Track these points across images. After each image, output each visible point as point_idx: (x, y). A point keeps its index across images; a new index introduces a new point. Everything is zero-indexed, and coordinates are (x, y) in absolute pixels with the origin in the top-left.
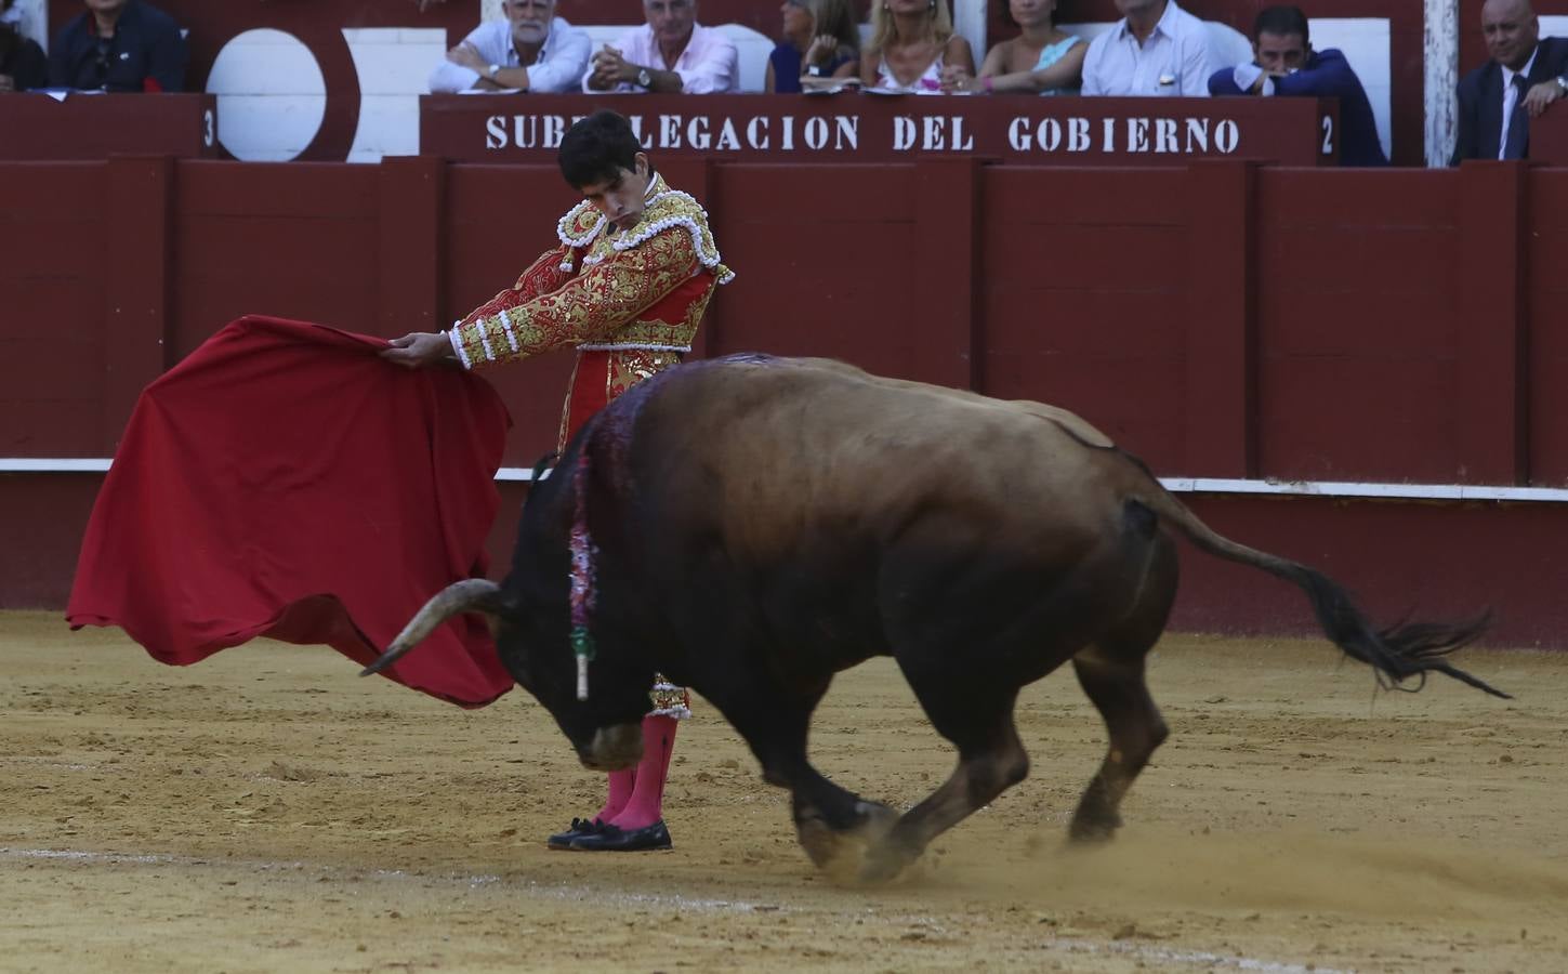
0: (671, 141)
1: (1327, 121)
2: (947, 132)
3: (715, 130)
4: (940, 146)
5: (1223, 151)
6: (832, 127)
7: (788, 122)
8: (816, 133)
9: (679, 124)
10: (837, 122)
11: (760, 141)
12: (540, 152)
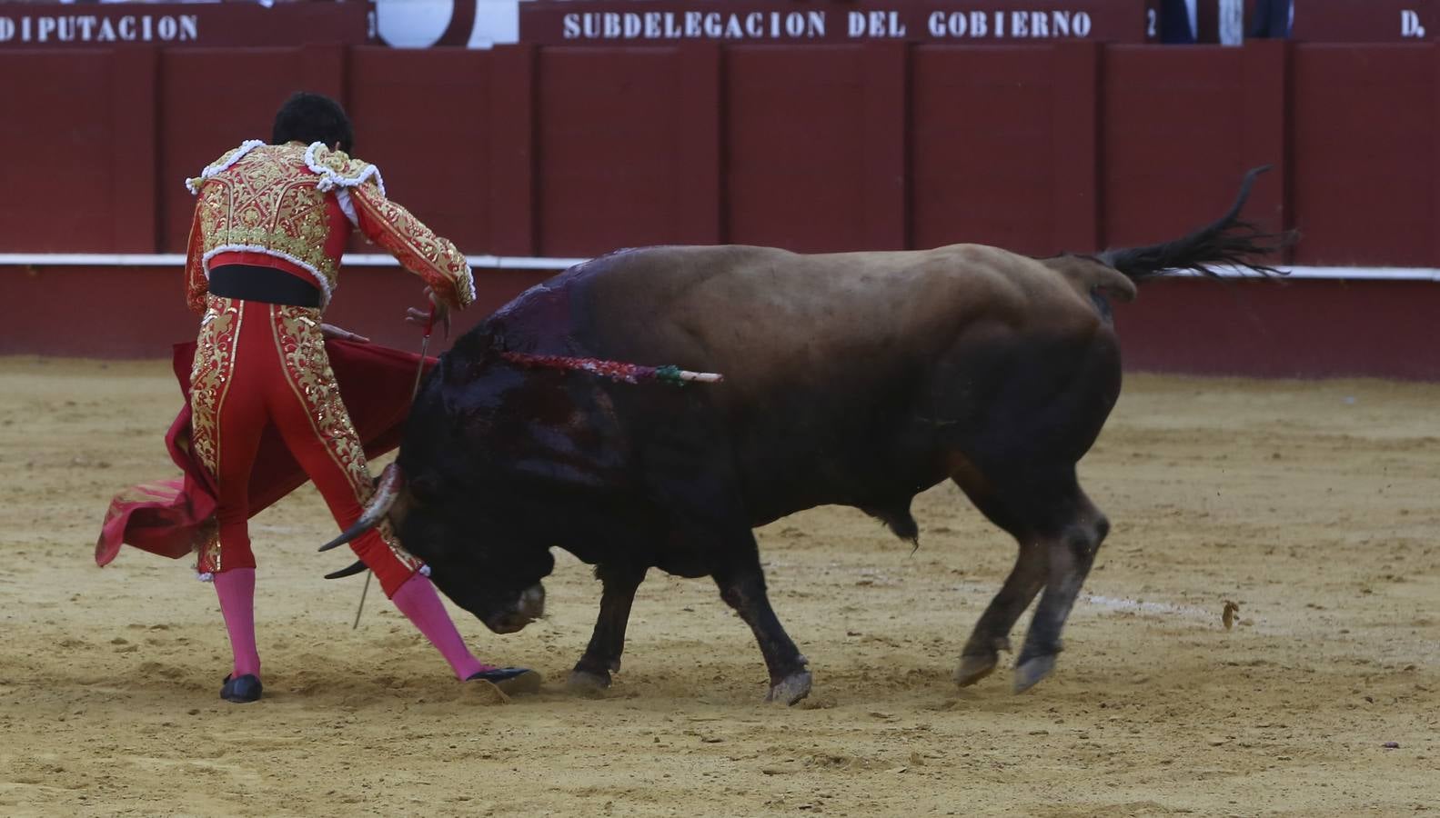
0: (694, 31)
2: (886, 23)
3: (724, 23)
4: (882, 33)
5: (1079, 34)
6: (806, 20)
7: (775, 18)
8: (795, 25)
9: (699, 19)
10: (810, 16)
11: (756, 29)
12: (601, 40)
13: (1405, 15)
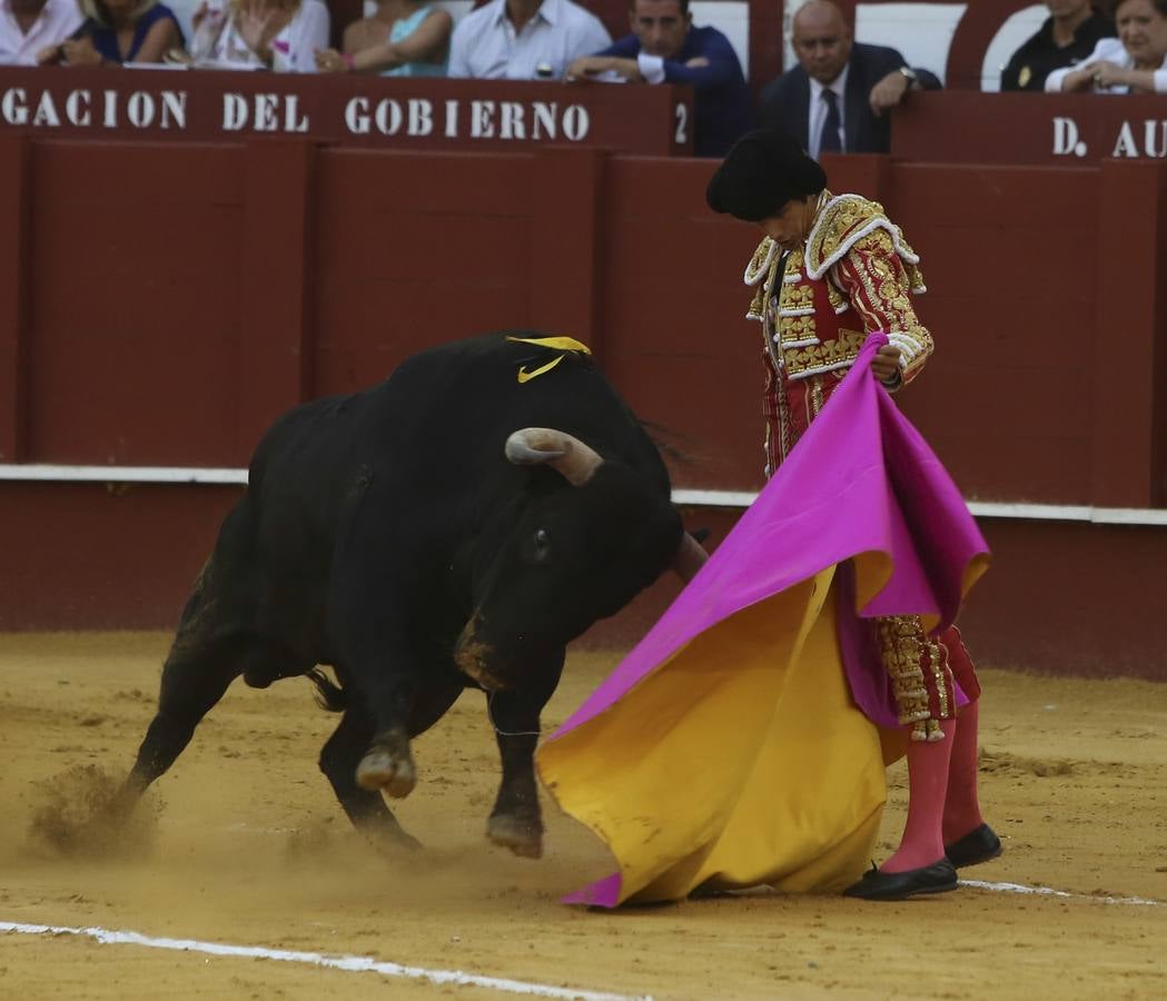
1: (681, 109)
2: (280, 112)
3: (33, 104)
4: (273, 127)
5: (572, 138)
6: (158, 102)
7: (111, 98)
8: (141, 110)
10: (163, 98)
11: (80, 115)
13: (1059, 123)
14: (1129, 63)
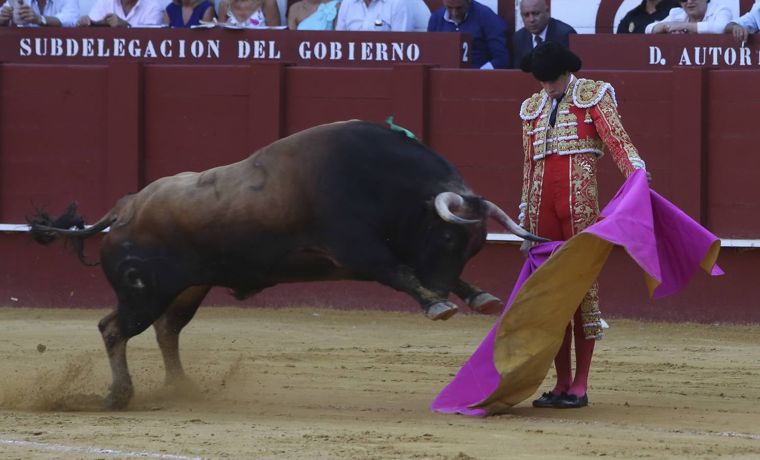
0: (120, 52)
1: (465, 45)
2: (267, 49)
3: (143, 47)
4: (263, 56)
5: (411, 60)
6: (206, 45)
7: (182, 43)
8: (197, 49)
9: (124, 44)
10: (208, 43)
11: (167, 53)
12: (49, 58)
13: (652, 49)
14: (686, 18)
